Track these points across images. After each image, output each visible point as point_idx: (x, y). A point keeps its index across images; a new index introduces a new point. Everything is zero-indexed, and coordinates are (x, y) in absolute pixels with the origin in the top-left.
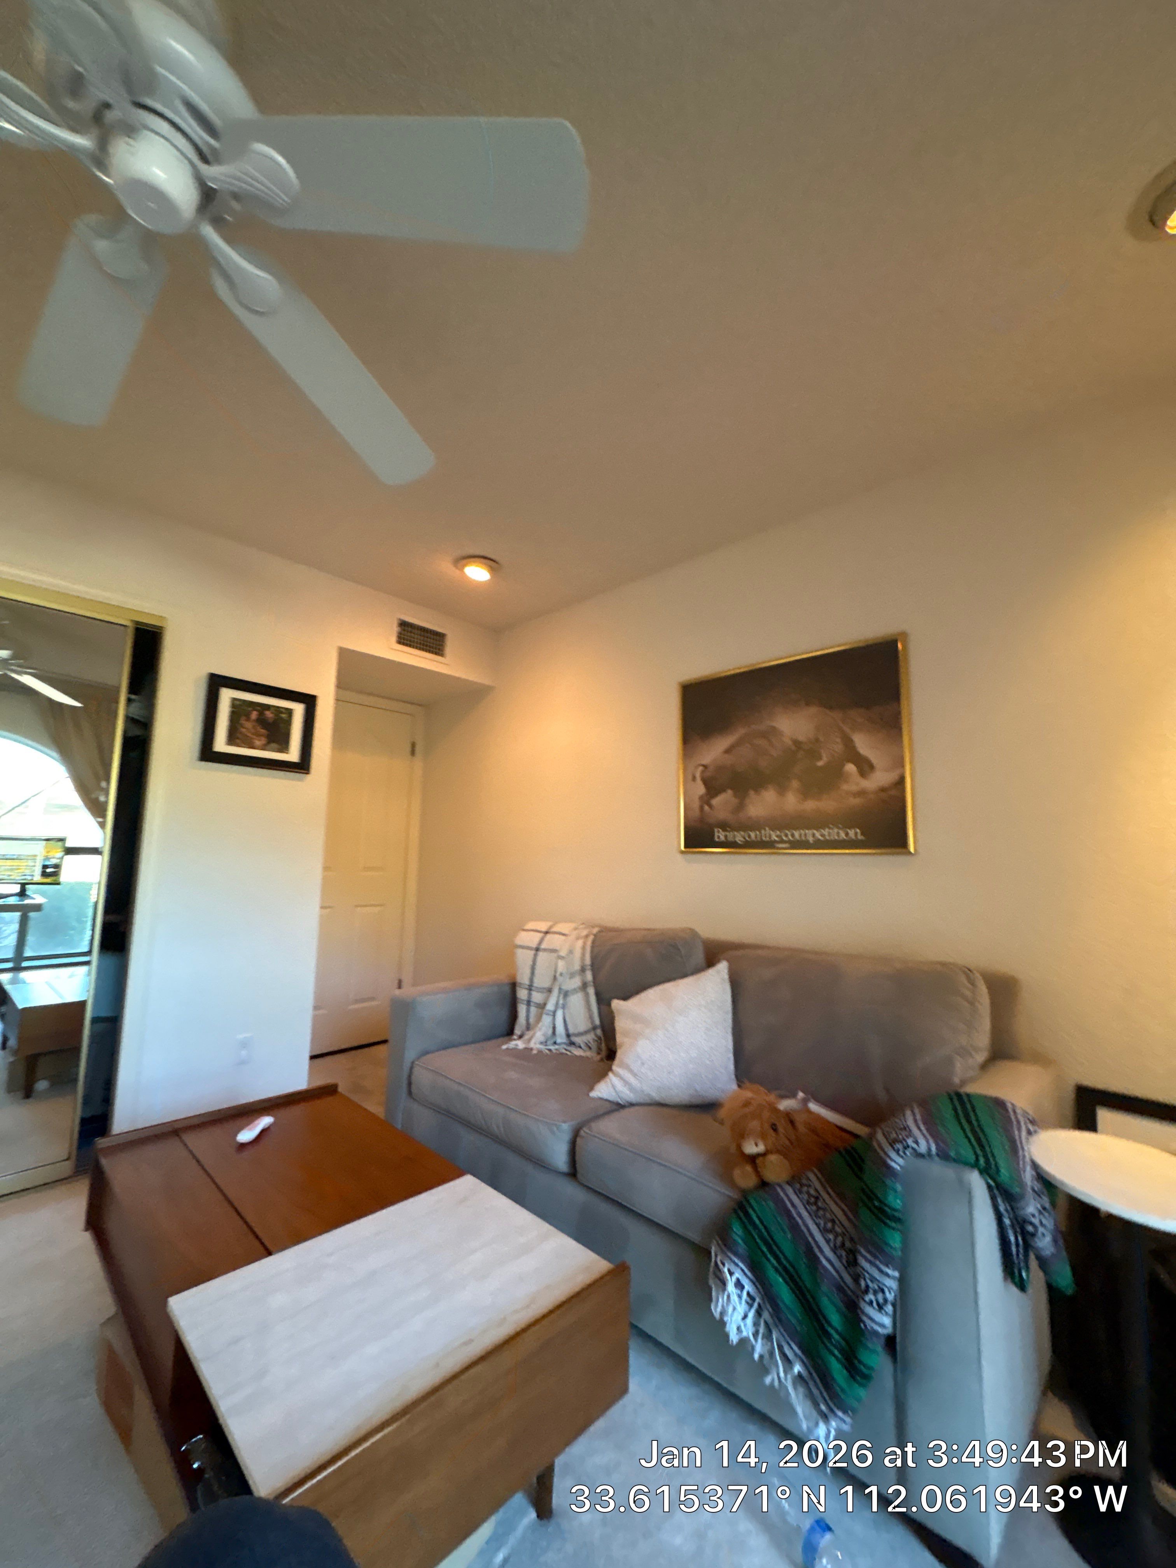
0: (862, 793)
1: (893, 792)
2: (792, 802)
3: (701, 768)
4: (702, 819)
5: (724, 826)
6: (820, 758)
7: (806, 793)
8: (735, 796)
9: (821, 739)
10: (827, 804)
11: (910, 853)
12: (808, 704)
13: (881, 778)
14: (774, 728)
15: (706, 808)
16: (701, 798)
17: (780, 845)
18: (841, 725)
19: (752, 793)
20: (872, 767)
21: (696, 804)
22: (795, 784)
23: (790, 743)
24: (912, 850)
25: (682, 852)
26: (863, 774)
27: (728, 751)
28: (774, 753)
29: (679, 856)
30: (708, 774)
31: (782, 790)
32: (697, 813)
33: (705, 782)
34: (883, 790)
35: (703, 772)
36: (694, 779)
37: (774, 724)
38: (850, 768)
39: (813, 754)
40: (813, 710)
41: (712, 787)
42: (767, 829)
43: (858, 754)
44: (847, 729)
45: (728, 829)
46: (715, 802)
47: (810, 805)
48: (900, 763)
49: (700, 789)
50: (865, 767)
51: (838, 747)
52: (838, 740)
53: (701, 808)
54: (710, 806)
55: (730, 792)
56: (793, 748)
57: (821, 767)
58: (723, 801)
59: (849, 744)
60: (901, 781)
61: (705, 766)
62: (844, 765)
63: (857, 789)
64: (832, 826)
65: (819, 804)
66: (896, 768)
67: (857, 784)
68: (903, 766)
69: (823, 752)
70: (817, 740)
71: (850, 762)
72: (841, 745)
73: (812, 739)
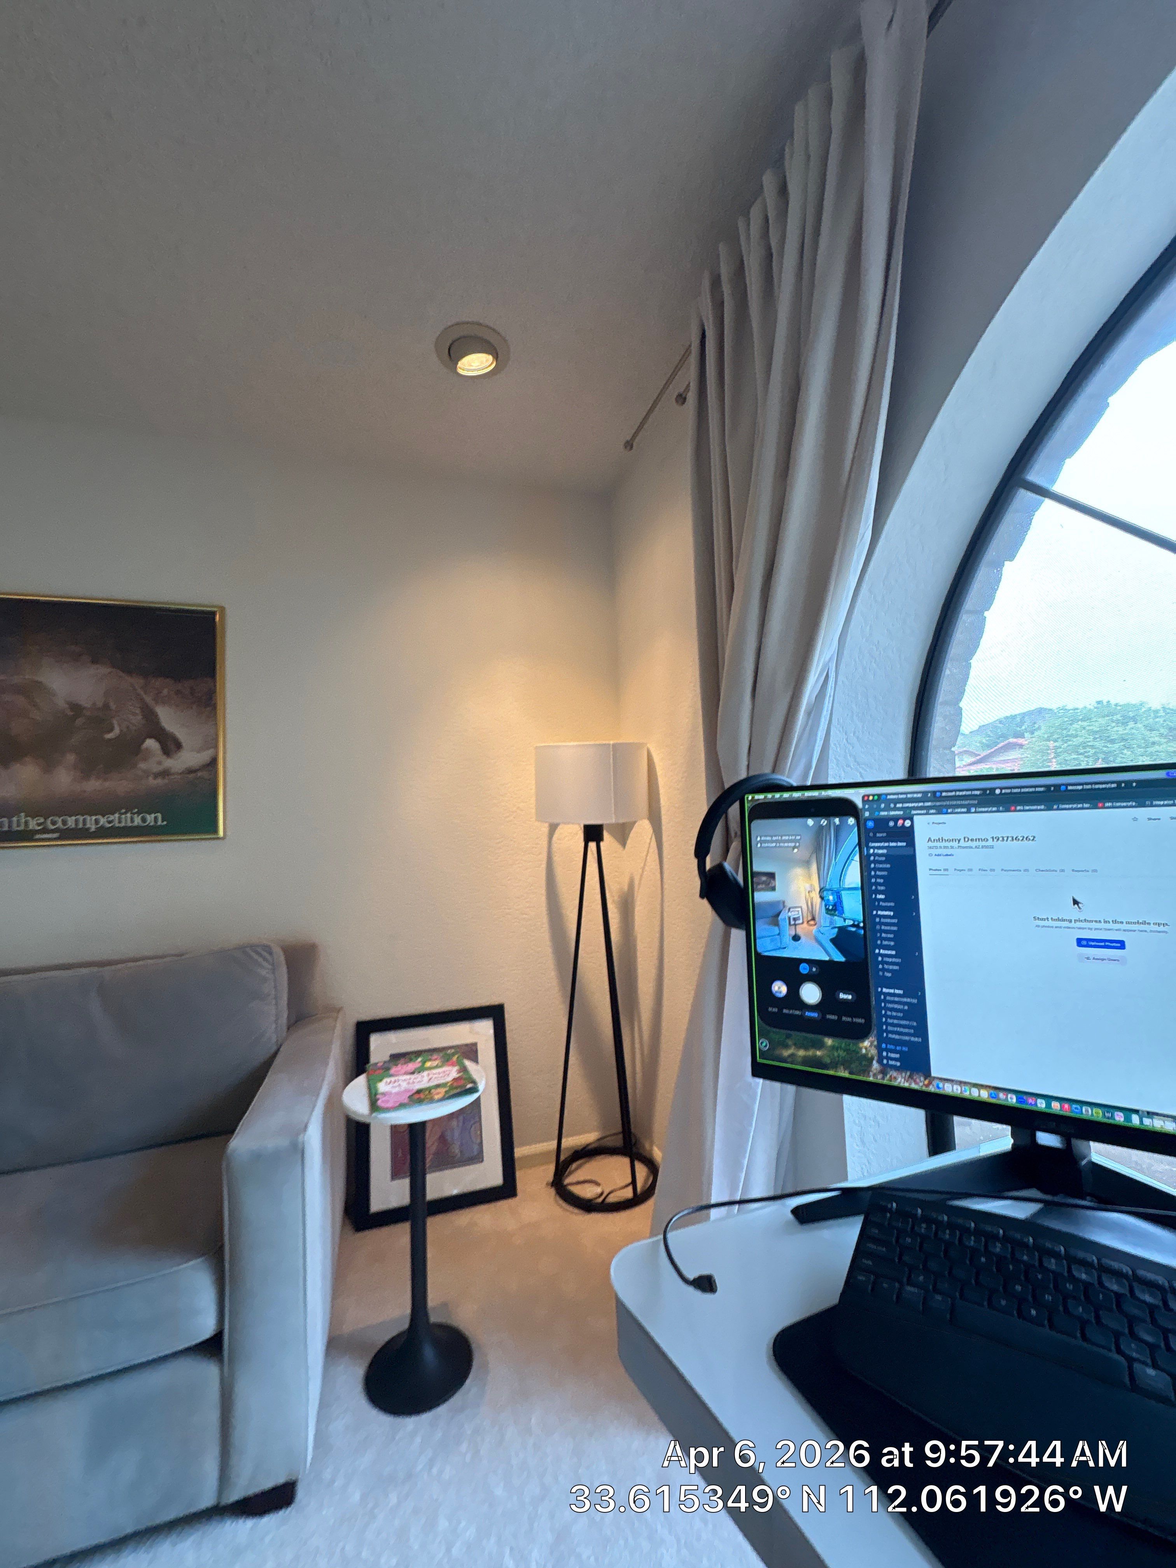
0: (165, 773)
1: (203, 774)
2: (63, 781)
6: (111, 730)
7: (87, 770)
9: (113, 706)
10: (117, 785)
11: (218, 838)
12: (94, 662)
13: (189, 758)
14: (39, 683)
17: (43, 836)
18: (142, 693)
22: (71, 758)
23: (64, 706)
24: (221, 833)
26: (167, 752)
28: (37, 716)
31: (48, 765)
34: (191, 771)
39: (100, 722)
40: (103, 670)
42: (22, 815)
43: (163, 730)
44: (148, 699)
47: (93, 785)
48: (210, 744)
50: (170, 745)
51: (137, 719)
52: (138, 711)
56: (70, 713)
57: (110, 740)
59: (150, 717)
60: (212, 764)
62: (144, 741)
63: (156, 769)
64: (123, 811)
65: (107, 784)
66: (208, 749)
67: (159, 763)
68: (216, 747)
69: (115, 722)
70: (106, 706)
71: (150, 737)
72: (140, 717)
73: (100, 704)
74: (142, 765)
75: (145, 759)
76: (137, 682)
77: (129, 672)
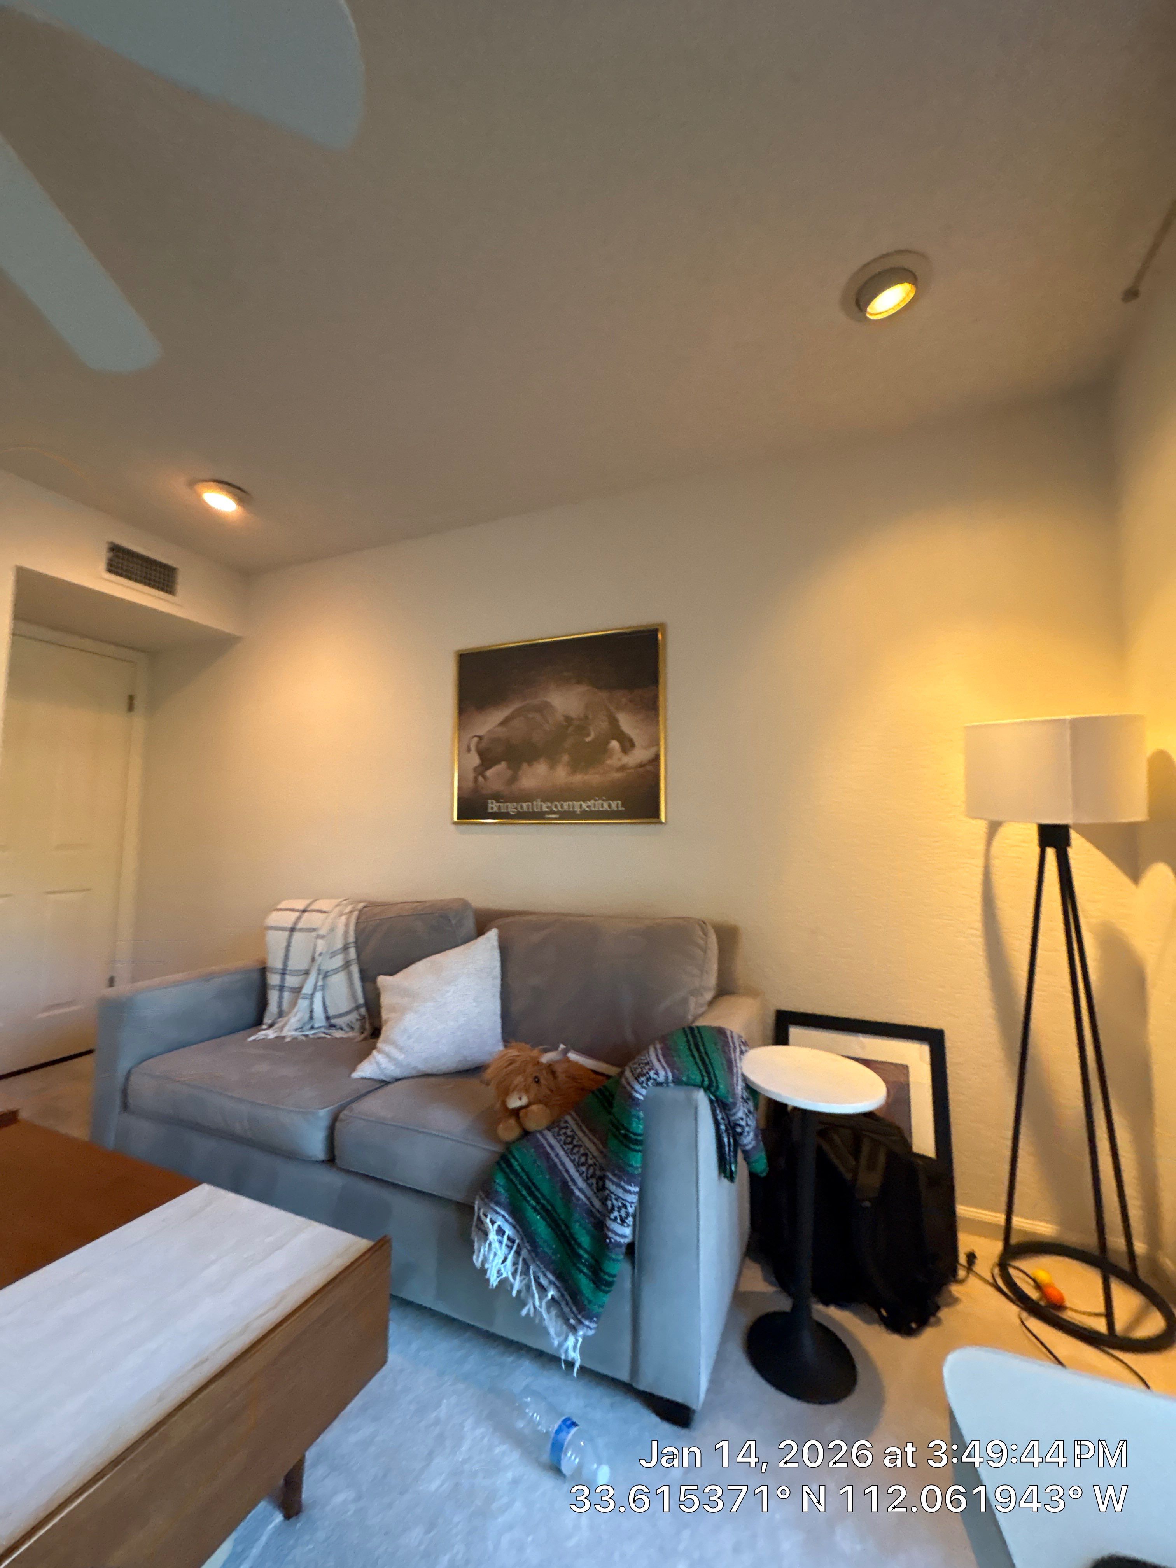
0: (623, 768)
1: (649, 768)
2: (561, 775)
3: (476, 739)
4: (476, 790)
5: (497, 797)
6: (588, 735)
7: (575, 767)
8: (509, 768)
9: (590, 717)
10: (593, 778)
11: (661, 823)
12: (579, 682)
13: (639, 755)
14: (546, 702)
15: (480, 779)
16: (475, 769)
17: (551, 816)
18: (608, 704)
19: (525, 766)
20: (633, 745)
21: (471, 775)
22: (566, 758)
23: (562, 718)
24: (663, 820)
25: (455, 823)
26: (625, 751)
27: (503, 723)
28: (547, 727)
29: (453, 827)
30: (483, 744)
31: (553, 764)
32: (470, 784)
33: (481, 753)
34: (641, 765)
35: (478, 743)
36: (469, 750)
37: (548, 700)
38: (615, 744)
39: (582, 730)
40: (583, 688)
41: (487, 759)
42: (539, 800)
43: (622, 732)
44: (612, 708)
45: (502, 800)
46: (489, 773)
47: (578, 778)
48: (655, 742)
49: (475, 760)
50: (627, 745)
51: (604, 725)
52: (605, 718)
53: (476, 780)
54: (485, 777)
55: (503, 765)
56: (565, 723)
57: (589, 742)
58: (497, 772)
59: (614, 722)
60: (656, 759)
61: (480, 737)
62: (608, 743)
63: (619, 764)
64: (597, 798)
65: (586, 777)
66: (653, 746)
67: (619, 759)
68: (658, 744)
69: (591, 728)
70: (586, 717)
71: (613, 739)
72: (607, 723)
73: (582, 716)
74: (609, 762)
75: (610, 757)
76: (604, 695)
77: (600, 688)
